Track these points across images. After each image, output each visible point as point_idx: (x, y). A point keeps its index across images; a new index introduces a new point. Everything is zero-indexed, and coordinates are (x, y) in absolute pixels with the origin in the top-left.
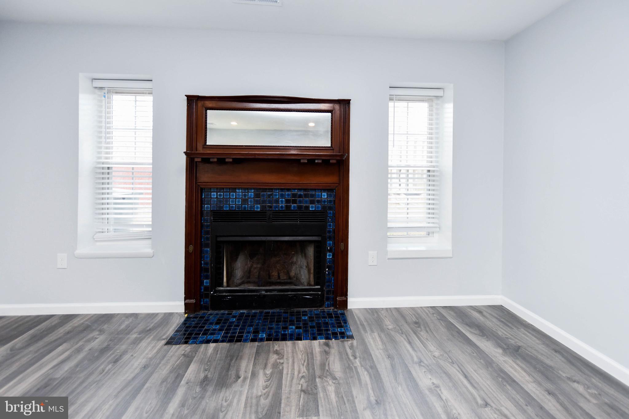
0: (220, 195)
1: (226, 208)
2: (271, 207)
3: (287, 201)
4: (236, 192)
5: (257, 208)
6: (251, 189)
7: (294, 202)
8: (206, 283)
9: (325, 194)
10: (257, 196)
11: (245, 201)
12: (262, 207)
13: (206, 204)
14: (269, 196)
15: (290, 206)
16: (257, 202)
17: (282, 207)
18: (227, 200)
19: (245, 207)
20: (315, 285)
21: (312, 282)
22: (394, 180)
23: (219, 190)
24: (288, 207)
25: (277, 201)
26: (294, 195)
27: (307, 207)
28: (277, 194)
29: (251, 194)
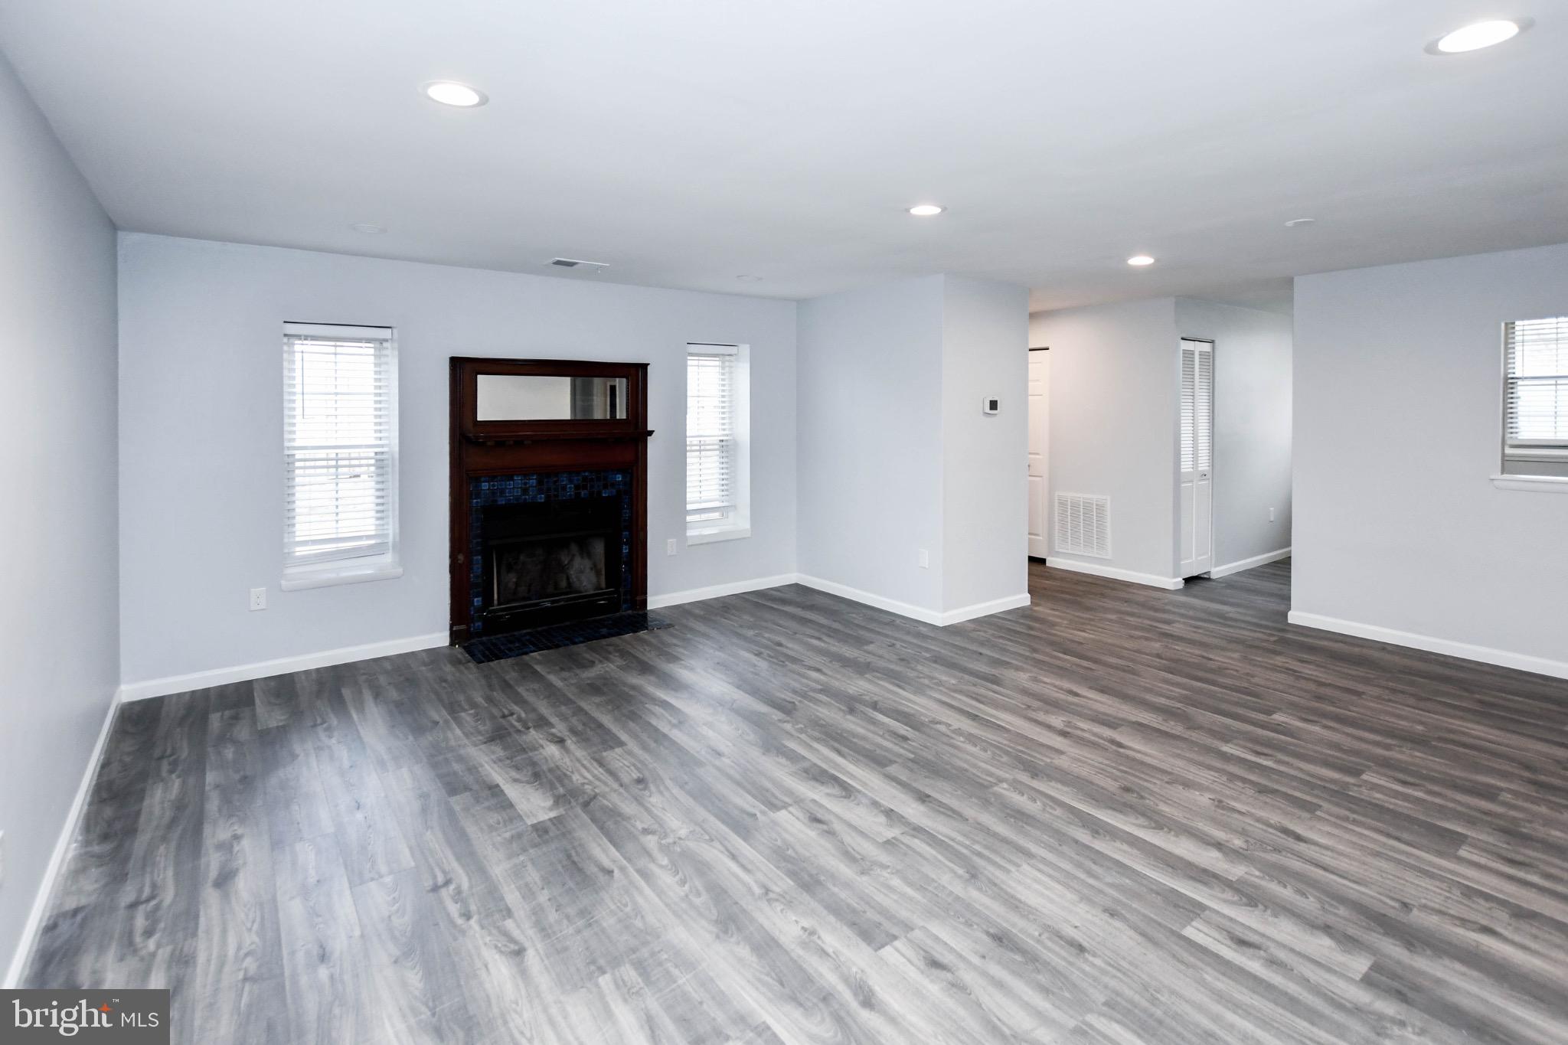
0: (493, 485)
1: (501, 501)
2: (557, 496)
3: (577, 487)
4: (513, 480)
5: (541, 498)
6: (533, 474)
7: (585, 487)
8: (478, 601)
9: (620, 476)
10: (540, 482)
11: (525, 491)
12: (548, 497)
13: (475, 499)
14: (556, 482)
15: (580, 493)
16: (540, 492)
17: (570, 495)
18: (502, 492)
19: (526, 499)
20: (607, 589)
21: (603, 585)
22: (693, 467)
23: (492, 478)
24: (578, 495)
25: (564, 488)
26: (585, 479)
27: (599, 493)
28: (564, 480)
29: (533, 482)
